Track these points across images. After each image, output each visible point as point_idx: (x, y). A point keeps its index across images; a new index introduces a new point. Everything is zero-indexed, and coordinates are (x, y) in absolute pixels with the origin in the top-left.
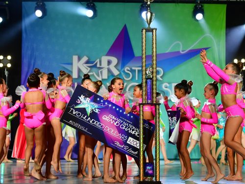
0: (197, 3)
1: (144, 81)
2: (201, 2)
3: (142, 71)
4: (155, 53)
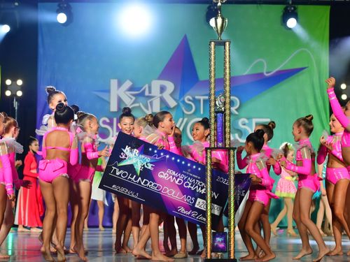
0: (288, 4)
1: (213, 115)
2: (293, 3)
3: (209, 101)
4: (228, 75)
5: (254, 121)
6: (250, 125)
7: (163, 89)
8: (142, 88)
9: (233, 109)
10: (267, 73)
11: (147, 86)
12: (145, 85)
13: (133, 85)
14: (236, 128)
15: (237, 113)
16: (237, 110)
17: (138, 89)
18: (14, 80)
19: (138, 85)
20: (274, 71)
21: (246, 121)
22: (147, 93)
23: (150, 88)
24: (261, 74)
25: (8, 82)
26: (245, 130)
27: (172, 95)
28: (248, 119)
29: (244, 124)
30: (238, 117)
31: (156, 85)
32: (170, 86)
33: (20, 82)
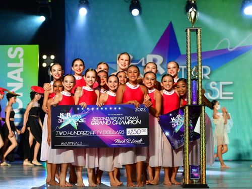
5: (221, 84)
6: (218, 87)
7: (154, 61)
8: (140, 60)
9: (206, 75)
10: (230, 48)
11: (143, 59)
12: (141, 58)
13: (133, 58)
14: (208, 88)
15: (208, 78)
16: (208, 76)
17: (137, 61)
18: (49, 56)
19: (137, 59)
20: (236, 47)
21: (216, 84)
22: (143, 64)
23: (145, 60)
24: (226, 50)
25: (45, 57)
26: (215, 90)
27: (161, 65)
28: (216, 82)
29: (214, 86)
30: (209, 81)
31: (150, 58)
32: (160, 59)
33: (53, 57)
